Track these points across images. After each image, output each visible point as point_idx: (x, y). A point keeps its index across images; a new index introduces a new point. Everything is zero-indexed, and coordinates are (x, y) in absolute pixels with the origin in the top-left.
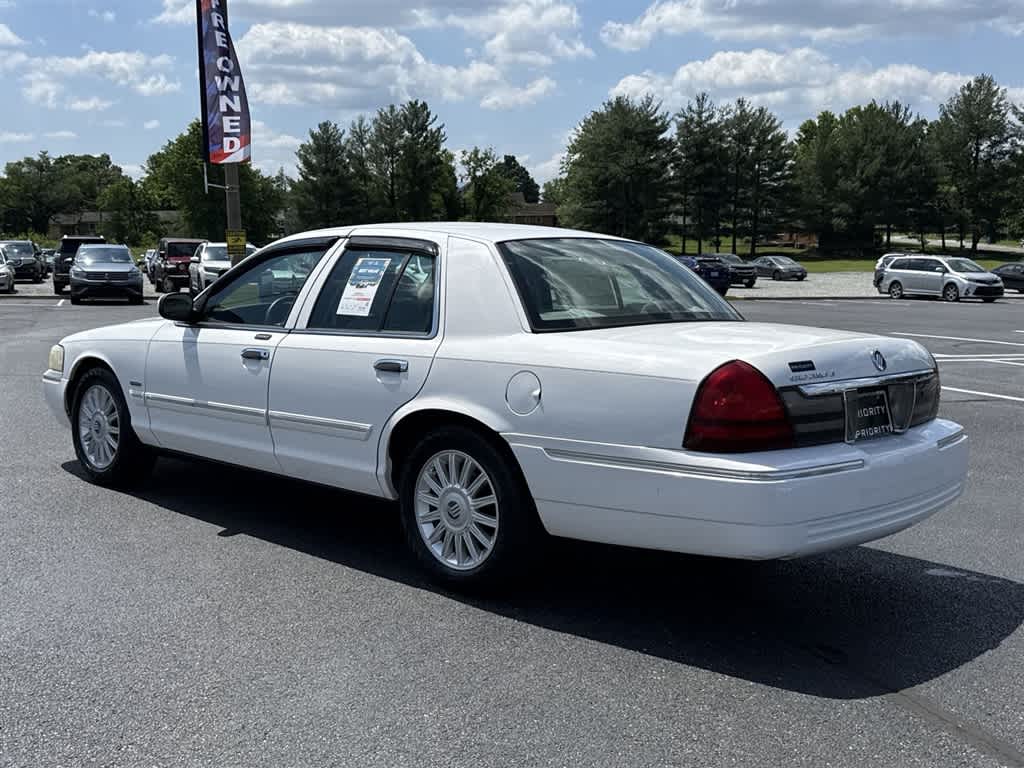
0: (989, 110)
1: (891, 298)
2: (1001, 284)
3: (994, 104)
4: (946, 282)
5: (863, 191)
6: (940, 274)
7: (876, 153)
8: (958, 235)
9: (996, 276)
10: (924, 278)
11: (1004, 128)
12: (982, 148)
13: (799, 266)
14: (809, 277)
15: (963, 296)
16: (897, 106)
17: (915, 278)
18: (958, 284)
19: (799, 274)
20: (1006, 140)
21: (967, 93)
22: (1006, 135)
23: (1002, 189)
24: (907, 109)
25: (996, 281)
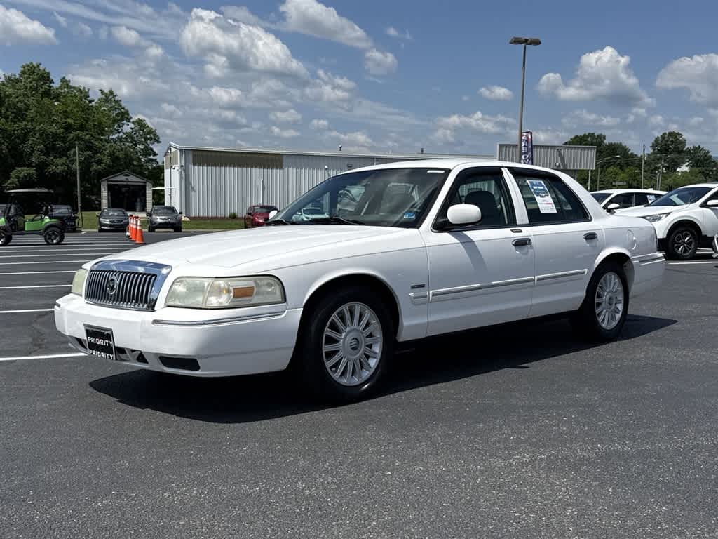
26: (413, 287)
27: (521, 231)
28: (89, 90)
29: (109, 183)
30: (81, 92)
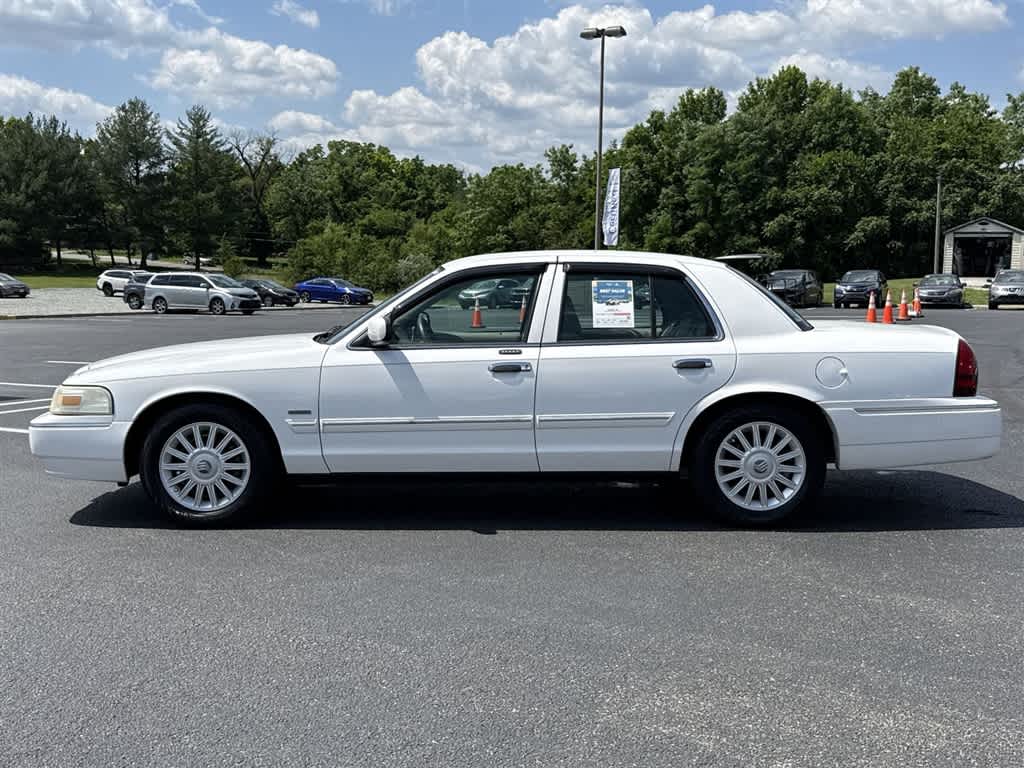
0: (145, 133)
1: (156, 313)
2: (258, 298)
3: (149, 127)
4: (211, 296)
5: (29, 205)
6: (205, 290)
7: (40, 167)
8: (126, 251)
9: (252, 291)
10: (188, 294)
11: (160, 150)
12: (141, 168)
13: (19, 283)
14: (32, 293)
15: (229, 309)
16: (54, 121)
17: (180, 293)
18: (224, 299)
19: (22, 291)
20: (163, 161)
21: (123, 114)
22: (162, 158)
23: (163, 208)
24: (64, 125)
25: (255, 296)
26: (291, 413)
27: (520, 353)
28: (988, 98)
29: (957, 236)
30: (977, 101)
